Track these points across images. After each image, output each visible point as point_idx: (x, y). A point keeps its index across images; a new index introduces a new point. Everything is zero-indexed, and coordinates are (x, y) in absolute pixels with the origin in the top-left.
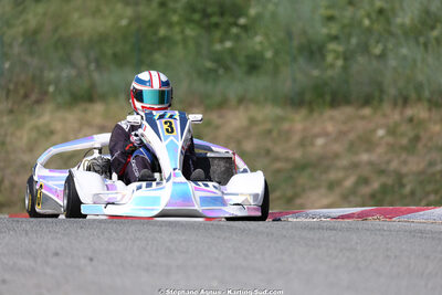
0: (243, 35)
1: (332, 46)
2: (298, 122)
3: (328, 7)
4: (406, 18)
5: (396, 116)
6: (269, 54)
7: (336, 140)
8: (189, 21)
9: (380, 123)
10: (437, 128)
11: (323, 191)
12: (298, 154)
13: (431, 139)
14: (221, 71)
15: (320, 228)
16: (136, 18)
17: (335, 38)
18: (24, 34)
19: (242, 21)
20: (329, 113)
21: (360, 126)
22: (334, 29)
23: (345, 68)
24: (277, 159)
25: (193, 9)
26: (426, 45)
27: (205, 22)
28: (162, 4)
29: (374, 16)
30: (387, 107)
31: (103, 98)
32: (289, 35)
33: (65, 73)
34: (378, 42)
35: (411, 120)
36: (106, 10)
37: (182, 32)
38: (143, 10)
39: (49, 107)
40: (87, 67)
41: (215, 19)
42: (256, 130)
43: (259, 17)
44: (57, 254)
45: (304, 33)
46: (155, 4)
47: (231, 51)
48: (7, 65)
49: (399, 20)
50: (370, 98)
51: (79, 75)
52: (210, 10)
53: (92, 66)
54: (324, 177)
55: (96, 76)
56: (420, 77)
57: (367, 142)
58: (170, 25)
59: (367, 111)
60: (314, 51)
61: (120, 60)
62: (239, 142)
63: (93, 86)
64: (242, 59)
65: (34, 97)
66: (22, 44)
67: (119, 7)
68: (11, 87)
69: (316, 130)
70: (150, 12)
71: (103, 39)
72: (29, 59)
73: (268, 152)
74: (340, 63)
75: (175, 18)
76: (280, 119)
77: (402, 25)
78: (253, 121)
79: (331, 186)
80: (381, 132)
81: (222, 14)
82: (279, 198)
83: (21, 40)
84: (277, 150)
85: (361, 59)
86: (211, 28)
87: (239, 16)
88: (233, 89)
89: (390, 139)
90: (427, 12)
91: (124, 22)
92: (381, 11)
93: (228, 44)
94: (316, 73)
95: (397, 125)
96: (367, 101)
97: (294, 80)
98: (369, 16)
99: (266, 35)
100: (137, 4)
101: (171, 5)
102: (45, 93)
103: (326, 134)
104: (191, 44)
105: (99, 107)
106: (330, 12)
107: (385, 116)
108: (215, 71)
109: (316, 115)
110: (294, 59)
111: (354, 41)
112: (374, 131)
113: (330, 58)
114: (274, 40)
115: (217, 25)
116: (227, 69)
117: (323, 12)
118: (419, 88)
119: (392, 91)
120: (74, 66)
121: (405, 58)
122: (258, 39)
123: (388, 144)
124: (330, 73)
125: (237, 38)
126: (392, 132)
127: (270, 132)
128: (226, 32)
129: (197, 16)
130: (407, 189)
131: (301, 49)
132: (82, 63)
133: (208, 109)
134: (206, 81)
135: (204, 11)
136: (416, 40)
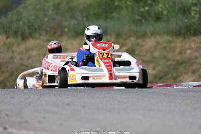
0: (154, 4)
1: (193, 8)
2: (179, 43)
6: (165, 12)
7: (196, 51)
11: (191, 74)
12: (179, 58)
14: (143, 20)
15: (188, 91)
17: (196, 4)
18: (54, 5)
20: (193, 38)
23: (200, 18)
24: (169, 60)
32: (174, 3)
33: (72, 23)
37: (126, 3)
39: (65, 38)
40: (82, 20)
42: (160, 47)
44: (68, 105)
45: (181, 2)
47: (148, 11)
48: (46, 19)
51: (79, 23)
53: (85, 19)
54: (191, 68)
55: (86, 24)
60: (185, 10)
61: (97, 16)
62: (152, 53)
64: (153, 15)
65: (58, 33)
66: (53, 10)
68: (48, 29)
69: (187, 46)
71: (89, 6)
72: (56, 17)
73: (165, 57)
74: (198, 15)
76: (170, 42)
78: (158, 43)
79: (194, 72)
82: (170, 78)
83: (52, 8)
84: (169, 56)
88: (149, 28)
93: (147, 8)
94: (187, 20)
97: (177, 24)
99: (164, 4)
102: (63, 32)
103: (192, 48)
104: (130, 8)
108: (141, 20)
109: (187, 39)
110: (177, 14)
113: (193, 14)
114: (167, 6)
116: (146, 19)
120: (76, 19)
122: (160, 5)
124: (193, 20)
125: (151, 5)
127: (166, 48)
128: (146, 2)
131: (180, 9)
132: (80, 18)
133: (138, 37)
134: (136, 25)
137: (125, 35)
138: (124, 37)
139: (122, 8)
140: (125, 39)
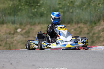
1: (60, 10)
5: (76, 26)
6: (45, 12)
8: (26, 5)
9: (72, 28)
10: (86, 29)
13: (84, 32)
14: (34, 16)
16: (14, 4)
17: (61, 8)
19: (39, 4)
22: (61, 6)
23: (64, 15)
25: (27, 2)
26: (82, 10)
27: (30, 5)
28: (20, 1)
29: (70, 3)
30: (74, 24)
31: (6, 23)
32: (50, 7)
34: (71, 9)
35: (79, 27)
36: (6, 2)
37: (24, 7)
38: (15, 2)
41: (32, 4)
43: (43, 3)
45: (54, 7)
46: (18, 1)
47: (36, 12)
49: (76, 4)
52: (31, 2)
53: (3, 16)
55: (4, 18)
56: (81, 17)
58: (22, 6)
59: (69, 25)
61: (10, 14)
63: (3, 20)
64: (39, 13)
67: (9, 1)
70: (17, 3)
71: (5, 9)
75: (23, 4)
77: (77, 5)
78: (42, 28)
80: (72, 30)
81: (34, 3)
85: (67, 13)
87: (38, 3)
88: (37, 20)
89: (75, 32)
90: (82, 2)
91: (11, 5)
92: (72, 2)
93: (36, 10)
95: (76, 28)
96: (69, 23)
98: (69, 3)
99: (45, 8)
100: (13, 1)
101: (22, 1)
104: (27, 10)
105: (5, 25)
106: (59, 2)
107: (73, 26)
108: (33, 16)
111: (65, 9)
114: (46, 9)
115: (33, 6)
116: (35, 16)
117: (58, 2)
118: (81, 20)
119: (75, 20)
121: (78, 13)
122: (43, 9)
125: (38, 9)
126: (75, 30)
128: (35, 7)
129: (28, 4)
132: (1, 15)
133: (31, 25)
134: (30, 19)
135: (29, 2)
136: (80, 8)
137: (25, 24)
138: (24, 25)
139: (23, 10)
140: (25, 26)
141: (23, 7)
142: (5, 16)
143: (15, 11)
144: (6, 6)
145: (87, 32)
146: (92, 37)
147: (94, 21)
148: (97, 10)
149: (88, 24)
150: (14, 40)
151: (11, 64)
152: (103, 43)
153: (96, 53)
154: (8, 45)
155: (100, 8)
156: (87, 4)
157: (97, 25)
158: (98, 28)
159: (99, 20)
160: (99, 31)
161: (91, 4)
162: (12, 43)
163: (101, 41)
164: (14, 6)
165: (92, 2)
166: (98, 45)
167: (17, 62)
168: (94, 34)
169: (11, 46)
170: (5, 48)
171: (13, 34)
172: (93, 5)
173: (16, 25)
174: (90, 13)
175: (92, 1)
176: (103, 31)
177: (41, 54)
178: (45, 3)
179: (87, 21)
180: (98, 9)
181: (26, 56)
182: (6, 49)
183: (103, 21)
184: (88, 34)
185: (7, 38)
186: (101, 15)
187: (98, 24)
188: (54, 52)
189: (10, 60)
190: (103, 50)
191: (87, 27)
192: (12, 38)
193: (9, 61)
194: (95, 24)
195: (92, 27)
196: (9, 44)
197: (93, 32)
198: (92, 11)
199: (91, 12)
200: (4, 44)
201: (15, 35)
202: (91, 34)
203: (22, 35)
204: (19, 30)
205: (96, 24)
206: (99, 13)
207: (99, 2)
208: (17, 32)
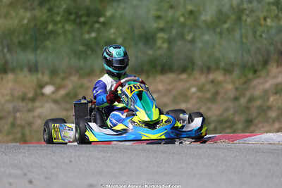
0: (103, 29)
1: (160, 35)
3: (157, 10)
4: (207, 16)
5: (202, 79)
6: (120, 41)
7: (164, 95)
8: (68, 20)
9: (192, 85)
10: (229, 86)
13: (225, 93)
14: (89, 52)
16: (34, 18)
17: (162, 30)
19: (102, 20)
20: (159, 78)
21: (180, 86)
22: (161, 24)
23: (169, 49)
25: (69, 12)
26: (221, 33)
27: (78, 21)
28: (50, 10)
29: (187, 15)
30: (196, 74)
31: (13, 70)
32: (133, 27)
34: (190, 31)
35: (212, 82)
36: (13, 13)
37: (63, 27)
38: (37, 13)
40: (2, 50)
41: (84, 19)
43: (113, 16)
45: (142, 27)
46: (44, 10)
47: (95, 39)
49: (203, 18)
50: (186, 68)
52: (81, 13)
53: (6, 50)
55: (8, 56)
56: (218, 54)
57: (184, 96)
58: (55, 23)
59: (184, 76)
60: (149, 39)
61: (23, 46)
63: (6, 63)
67: (21, 11)
69: (151, 88)
70: (42, 14)
71: (10, 33)
74: (165, 46)
75: (58, 18)
77: (205, 21)
80: (193, 90)
81: (88, 15)
85: (179, 43)
86: (81, 24)
87: (99, 16)
89: (199, 94)
90: (220, 12)
91: (25, 21)
92: (191, 12)
93: (93, 35)
95: (203, 85)
96: (184, 70)
97: (137, 57)
98: (183, 15)
99: (118, 29)
100: (33, 9)
101: (55, 10)
103: (158, 91)
104: (69, 35)
105: (10, 76)
106: (158, 13)
107: (196, 79)
108: (85, 52)
109: (151, 79)
110: (136, 44)
111: (174, 31)
112: (189, 89)
113: (159, 42)
114: (122, 31)
115: (85, 23)
116: (93, 50)
117: (153, 13)
118: (217, 61)
119: (200, 63)
121: (207, 42)
122: (112, 31)
123: (198, 97)
124: (159, 52)
125: (98, 31)
126: (201, 89)
128: (92, 27)
129: (72, 17)
130: (212, 126)
131: (140, 36)
133: (81, 76)
134: (79, 59)
135: (77, 13)
136: (214, 30)
137: (64, 72)
138: (62, 75)
139: (59, 34)
140: (64, 79)
141: (59, 28)
142: (10, 50)
143: (37, 37)
144: (13, 22)
145: (232, 95)
146: (248, 108)
147: (253, 65)
148: (261, 36)
149: (237, 72)
150: (34, 117)
151: (31, 182)
152: (277, 125)
153: (258, 152)
154: (18, 130)
155: (268, 31)
156: (233, 17)
157: (259, 77)
158: (263, 84)
159: (266, 63)
160: (266, 92)
161: (244, 18)
162: (30, 124)
163: (271, 120)
164: (35, 25)
165: (247, 12)
166: (263, 130)
167: (46, 178)
168: (251, 100)
169: (27, 132)
170: (11, 137)
171: (33, 100)
172: (249, 20)
173: (40, 76)
174: (242, 43)
175: (246, 9)
176: (276, 93)
177: (109, 155)
178: (118, 15)
179: (232, 65)
180: (263, 32)
181: (71, 161)
182: (14, 140)
183: (275, 65)
184: (236, 99)
185: (16, 110)
186: (272, 48)
187: (263, 73)
188: (145, 150)
189: (26, 171)
190: (279, 144)
191: (233, 82)
192: (30, 110)
193: (25, 174)
194: (255, 72)
195: (247, 82)
196: (23, 127)
197: (248, 94)
198: (246, 38)
199: (244, 40)
200: (7, 127)
201: (37, 104)
202: (243, 101)
203: (56, 102)
204: (48, 90)
205: (258, 74)
206: (265, 42)
207: (265, 14)
208: (43, 94)
